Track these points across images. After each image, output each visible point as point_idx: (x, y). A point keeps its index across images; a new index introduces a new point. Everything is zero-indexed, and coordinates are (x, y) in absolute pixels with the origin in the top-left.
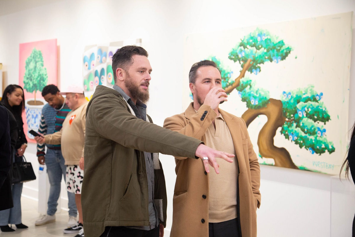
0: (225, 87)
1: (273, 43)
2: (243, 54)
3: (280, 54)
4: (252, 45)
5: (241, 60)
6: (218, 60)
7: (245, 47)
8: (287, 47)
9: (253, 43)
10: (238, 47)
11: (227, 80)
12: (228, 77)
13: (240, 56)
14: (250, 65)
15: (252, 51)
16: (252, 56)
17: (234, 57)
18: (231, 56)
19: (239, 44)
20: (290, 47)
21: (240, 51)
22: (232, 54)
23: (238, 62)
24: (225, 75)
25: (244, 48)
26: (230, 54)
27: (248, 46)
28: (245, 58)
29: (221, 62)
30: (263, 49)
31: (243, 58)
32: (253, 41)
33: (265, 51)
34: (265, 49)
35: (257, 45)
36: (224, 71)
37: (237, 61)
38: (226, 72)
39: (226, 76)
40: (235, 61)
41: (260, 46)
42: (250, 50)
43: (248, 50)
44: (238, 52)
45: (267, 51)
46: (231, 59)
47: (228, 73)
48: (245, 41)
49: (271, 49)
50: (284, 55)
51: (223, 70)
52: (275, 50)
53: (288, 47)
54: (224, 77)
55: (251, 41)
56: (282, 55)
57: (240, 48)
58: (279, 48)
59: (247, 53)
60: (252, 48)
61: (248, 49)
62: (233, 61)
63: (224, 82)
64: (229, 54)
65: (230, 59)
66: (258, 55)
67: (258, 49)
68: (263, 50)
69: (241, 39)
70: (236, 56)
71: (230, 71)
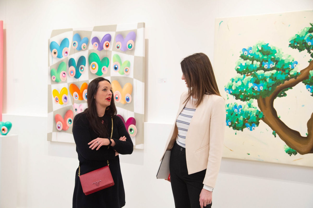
0: (285, 80)
10: (307, 33)
11: (287, 71)
12: (289, 68)
13: (309, 44)
17: (298, 45)
18: (294, 44)
19: (308, 30)
21: (310, 38)
22: (295, 42)
23: (306, 51)
24: (284, 65)
26: (293, 42)
29: (277, 51)
36: (283, 61)
37: (304, 50)
38: (286, 62)
39: (285, 67)
46: (294, 47)
47: (290, 63)
51: (280, 60)
62: (297, 50)
63: (282, 74)
64: (290, 42)
65: (291, 47)
69: (310, 23)
70: (303, 43)
71: (293, 61)
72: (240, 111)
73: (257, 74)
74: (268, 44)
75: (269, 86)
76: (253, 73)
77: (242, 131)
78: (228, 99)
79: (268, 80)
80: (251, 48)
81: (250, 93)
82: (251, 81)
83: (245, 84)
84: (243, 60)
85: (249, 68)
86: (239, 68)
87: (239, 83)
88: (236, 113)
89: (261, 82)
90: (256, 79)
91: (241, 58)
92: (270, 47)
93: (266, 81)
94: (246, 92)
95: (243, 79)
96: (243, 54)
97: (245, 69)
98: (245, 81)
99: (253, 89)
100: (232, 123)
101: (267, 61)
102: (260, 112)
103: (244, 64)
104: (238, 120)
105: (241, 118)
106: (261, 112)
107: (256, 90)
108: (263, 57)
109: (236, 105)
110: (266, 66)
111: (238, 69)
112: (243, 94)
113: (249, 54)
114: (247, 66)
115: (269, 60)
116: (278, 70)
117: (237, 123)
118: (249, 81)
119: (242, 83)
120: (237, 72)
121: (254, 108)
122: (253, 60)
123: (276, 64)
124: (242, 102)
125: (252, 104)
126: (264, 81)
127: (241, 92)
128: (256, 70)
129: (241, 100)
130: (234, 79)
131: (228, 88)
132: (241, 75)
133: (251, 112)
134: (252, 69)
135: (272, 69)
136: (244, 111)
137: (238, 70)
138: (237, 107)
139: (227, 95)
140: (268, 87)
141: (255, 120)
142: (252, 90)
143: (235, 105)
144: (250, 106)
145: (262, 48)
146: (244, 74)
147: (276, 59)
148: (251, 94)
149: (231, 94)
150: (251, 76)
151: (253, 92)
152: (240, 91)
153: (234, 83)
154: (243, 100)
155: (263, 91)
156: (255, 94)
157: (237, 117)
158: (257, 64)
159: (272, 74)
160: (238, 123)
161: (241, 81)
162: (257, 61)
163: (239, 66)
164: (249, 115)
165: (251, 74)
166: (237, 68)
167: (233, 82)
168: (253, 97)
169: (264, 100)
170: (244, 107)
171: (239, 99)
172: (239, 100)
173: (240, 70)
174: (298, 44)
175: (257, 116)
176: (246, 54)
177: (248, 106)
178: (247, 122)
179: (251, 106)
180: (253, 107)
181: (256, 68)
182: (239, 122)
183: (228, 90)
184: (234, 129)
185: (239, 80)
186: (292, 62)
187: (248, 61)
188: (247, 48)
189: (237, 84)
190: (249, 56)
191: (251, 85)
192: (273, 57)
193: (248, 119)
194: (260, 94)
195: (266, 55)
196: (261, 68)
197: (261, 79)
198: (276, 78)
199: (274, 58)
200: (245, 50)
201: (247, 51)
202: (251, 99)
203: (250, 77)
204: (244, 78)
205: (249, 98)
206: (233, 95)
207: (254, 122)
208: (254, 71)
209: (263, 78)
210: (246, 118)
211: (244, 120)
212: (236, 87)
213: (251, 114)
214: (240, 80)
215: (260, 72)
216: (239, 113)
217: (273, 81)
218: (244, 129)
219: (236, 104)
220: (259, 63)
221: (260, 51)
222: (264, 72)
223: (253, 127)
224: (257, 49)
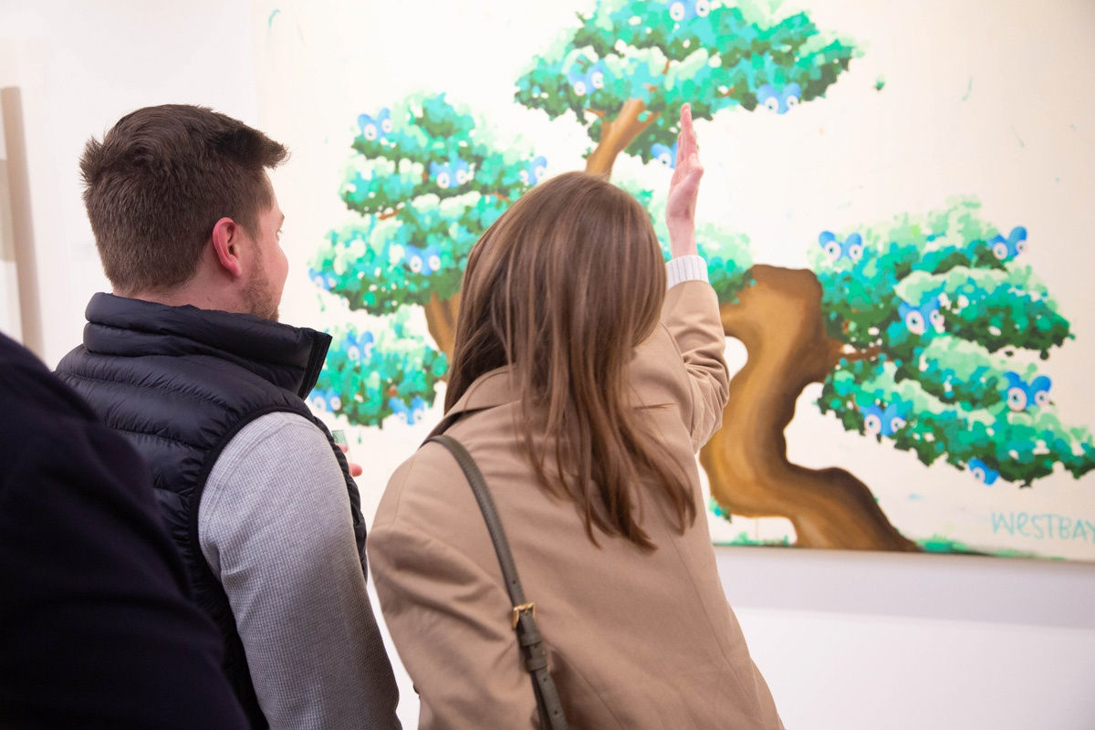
1: (755, 26)
2: (597, 80)
3: (794, 71)
4: (642, 38)
5: (587, 104)
6: (458, 110)
7: (601, 51)
8: (829, 41)
9: (649, 30)
10: (568, 50)
12: (519, 185)
13: (580, 89)
14: (634, 125)
15: (643, 67)
16: (646, 86)
17: (545, 95)
18: (530, 91)
19: (572, 38)
20: (844, 43)
21: (581, 66)
22: (532, 84)
23: (570, 114)
24: (502, 174)
25: (602, 56)
26: (526, 85)
27: (620, 45)
28: (606, 96)
29: (478, 122)
30: (701, 54)
31: (598, 97)
32: (644, 23)
33: (716, 61)
34: (712, 52)
35: (669, 39)
36: (498, 157)
37: (563, 112)
38: (509, 161)
39: (507, 181)
40: (553, 113)
41: (686, 44)
42: (632, 60)
43: (624, 62)
44: (567, 69)
45: (723, 63)
46: (533, 103)
47: (521, 166)
48: (605, 24)
49: (747, 55)
50: (816, 75)
51: (489, 153)
52: (768, 58)
53: (837, 41)
54: (498, 181)
55: (635, 21)
56: (805, 77)
57: (576, 53)
58: (786, 48)
59: (619, 76)
60: (645, 51)
61: (621, 56)
62: (541, 112)
63: (498, 206)
64: (517, 84)
65: (523, 103)
66: (676, 79)
67: (675, 52)
68: (699, 62)
69: (577, 13)
70: (559, 90)
71: (532, 155)
72: (369, 354)
73: (415, 210)
74: (443, 95)
75: (459, 254)
76: (402, 209)
77: (380, 426)
78: (323, 310)
79: (455, 230)
80: (386, 114)
81: (396, 284)
82: (396, 238)
83: (378, 252)
84: (362, 157)
85: (386, 188)
86: (352, 188)
87: (358, 249)
88: (355, 361)
89: (431, 239)
90: (414, 228)
91: (355, 152)
92: (451, 107)
93: (446, 234)
94: (382, 279)
95: (370, 233)
96: (362, 136)
97: (372, 195)
98: (376, 240)
99: (407, 267)
100: (344, 400)
101: (445, 159)
102: (435, 354)
103: (367, 176)
104: (362, 389)
105: (374, 381)
106: (440, 354)
107: (416, 270)
108: (430, 144)
109: (351, 331)
110: (443, 179)
111: (348, 193)
112: (373, 288)
113: (384, 134)
114: (380, 182)
115: (453, 155)
116: (484, 190)
117: (359, 398)
118: (391, 236)
119: (368, 245)
120: (344, 205)
121: (414, 341)
122: (396, 156)
123: (477, 168)
124: (372, 318)
125: (407, 325)
126: (440, 235)
127: (366, 282)
128: (410, 193)
129: (370, 310)
130: (338, 231)
131: (319, 269)
132: (363, 215)
133: (407, 354)
134: (398, 191)
135: (465, 189)
136: (380, 355)
137: (350, 200)
138: (358, 340)
139: (319, 296)
140: (458, 259)
141: (421, 386)
142: (403, 270)
143: (347, 331)
144: (400, 332)
145: (425, 111)
146: (372, 211)
147: (474, 152)
148: (401, 286)
149: (332, 290)
150: (398, 219)
151: (409, 278)
152: (364, 278)
153: (340, 248)
154: (377, 310)
155: (439, 274)
156: (413, 288)
157: (359, 377)
158: (412, 172)
159: (468, 209)
160: (366, 399)
161: (364, 238)
162: (413, 159)
163: (352, 182)
164: (399, 367)
165: (396, 212)
166: (344, 191)
167: (334, 243)
168: (409, 298)
169: (445, 305)
170: (382, 338)
171: (363, 307)
172: (362, 313)
173: (358, 199)
174: (543, 90)
175: (427, 367)
176: (370, 135)
177: (392, 334)
178: (395, 393)
179: (405, 333)
180: (412, 338)
181: (411, 187)
182: (368, 394)
183: (322, 274)
184: (354, 422)
185: (354, 238)
186: (527, 161)
187: (381, 160)
188: (373, 113)
189: (348, 250)
190: (384, 142)
191: (398, 253)
192: (463, 144)
193: (397, 382)
194: (432, 285)
195: (440, 138)
196: (427, 186)
197: (432, 230)
198: (479, 222)
199: (469, 148)
200: (365, 119)
201: (373, 122)
202: (403, 308)
203: (395, 224)
204: (372, 226)
205: (394, 303)
206: (339, 293)
207: (418, 393)
208: (403, 198)
209: (436, 225)
210: (389, 380)
211: (386, 387)
212: (350, 266)
213: (406, 362)
214: (359, 236)
215: (425, 203)
216: (367, 362)
217: (472, 236)
218: (386, 422)
219: (351, 328)
220: (418, 169)
221: (419, 122)
222: (440, 203)
223: (417, 412)
224: (408, 117)
